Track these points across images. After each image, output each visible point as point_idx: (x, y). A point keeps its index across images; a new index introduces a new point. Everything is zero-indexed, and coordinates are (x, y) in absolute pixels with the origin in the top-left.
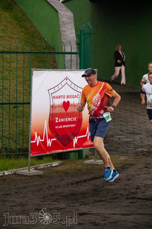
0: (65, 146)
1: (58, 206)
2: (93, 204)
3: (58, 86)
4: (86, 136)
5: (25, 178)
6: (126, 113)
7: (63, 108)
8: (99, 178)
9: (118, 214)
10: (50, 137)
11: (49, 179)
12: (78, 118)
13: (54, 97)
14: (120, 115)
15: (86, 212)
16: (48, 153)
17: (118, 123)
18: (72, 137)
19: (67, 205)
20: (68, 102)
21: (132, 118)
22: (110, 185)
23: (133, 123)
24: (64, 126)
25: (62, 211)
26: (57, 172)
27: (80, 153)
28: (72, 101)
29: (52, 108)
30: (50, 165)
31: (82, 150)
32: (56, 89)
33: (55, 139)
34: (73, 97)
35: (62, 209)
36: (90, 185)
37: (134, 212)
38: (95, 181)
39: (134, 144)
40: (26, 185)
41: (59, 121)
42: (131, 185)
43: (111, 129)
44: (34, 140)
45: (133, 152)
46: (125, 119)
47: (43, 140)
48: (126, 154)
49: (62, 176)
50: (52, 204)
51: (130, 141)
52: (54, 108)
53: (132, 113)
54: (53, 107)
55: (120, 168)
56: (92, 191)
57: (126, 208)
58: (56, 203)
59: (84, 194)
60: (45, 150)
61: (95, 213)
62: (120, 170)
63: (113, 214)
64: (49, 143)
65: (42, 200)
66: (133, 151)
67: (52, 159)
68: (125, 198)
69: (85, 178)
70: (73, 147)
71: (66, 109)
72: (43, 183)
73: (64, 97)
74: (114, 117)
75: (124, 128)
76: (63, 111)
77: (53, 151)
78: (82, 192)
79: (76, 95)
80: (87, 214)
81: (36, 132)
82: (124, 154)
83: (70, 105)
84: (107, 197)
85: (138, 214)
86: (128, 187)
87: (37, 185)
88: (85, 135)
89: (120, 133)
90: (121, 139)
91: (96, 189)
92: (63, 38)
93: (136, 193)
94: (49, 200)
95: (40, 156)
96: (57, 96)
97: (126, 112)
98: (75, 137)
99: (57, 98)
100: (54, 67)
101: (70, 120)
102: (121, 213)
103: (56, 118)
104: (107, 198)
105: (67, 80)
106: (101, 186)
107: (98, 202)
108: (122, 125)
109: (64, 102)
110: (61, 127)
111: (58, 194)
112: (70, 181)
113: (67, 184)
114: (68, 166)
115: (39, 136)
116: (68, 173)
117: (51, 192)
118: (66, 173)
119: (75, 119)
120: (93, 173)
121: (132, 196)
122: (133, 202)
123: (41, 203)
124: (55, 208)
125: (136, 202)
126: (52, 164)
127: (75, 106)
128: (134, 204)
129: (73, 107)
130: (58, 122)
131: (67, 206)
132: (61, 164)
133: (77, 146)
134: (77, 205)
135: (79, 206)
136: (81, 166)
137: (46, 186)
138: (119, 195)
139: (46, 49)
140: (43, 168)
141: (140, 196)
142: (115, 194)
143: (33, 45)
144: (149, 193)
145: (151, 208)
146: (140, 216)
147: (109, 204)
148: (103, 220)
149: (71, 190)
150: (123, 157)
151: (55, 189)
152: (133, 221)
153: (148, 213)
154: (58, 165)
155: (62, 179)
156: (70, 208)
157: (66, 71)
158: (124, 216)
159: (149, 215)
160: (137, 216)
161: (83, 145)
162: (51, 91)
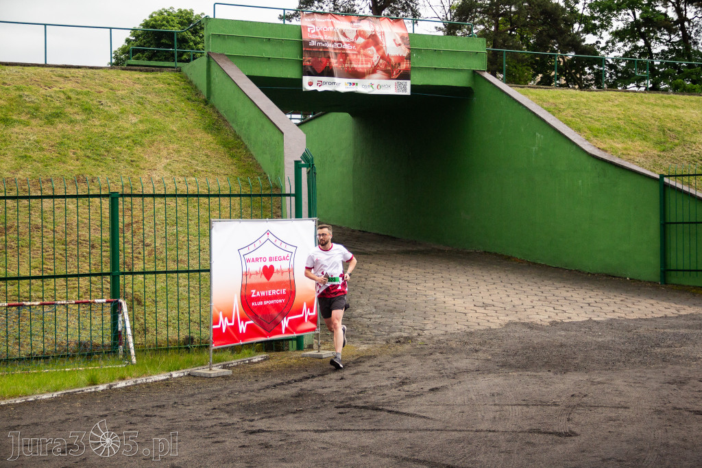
0: (269, 332)
1: (227, 421)
2: (281, 417)
3: (254, 244)
4: (302, 315)
5: (201, 380)
7: (263, 276)
9: (310, 431)
10: (244, 319)
11: (236, 382)
12: (289, 289)
13: (248, 260)
15: (263, 428)
16: (241, 343)
18: (279, 318)
19: (242, 418)
20: (272, 267)
21: (399, 288)
22: (323, 388)
23: (397, 296)
24: (266, 303)
25: (228, 428)
26: (255, 370)
27: (299, 340)
28: (277, 265)
29: (244, 277)
30: (249, 360)
31: (302, 336)
32: (252, 248)
33: (252, 322)
34: (279, 259)
35: (230, 425)
36: (294, 389)
37: (336, 428)
38: (303, 382)
39: (390, 326)
40: (196, 391)
41: (257, 295)
42: (355, 387)
44: (218, 324)
45: (384, 338)
46: (388, 290)
47: (232, 324)
48: (372, 342)
49: (258, 377)
51: (386, 322)
52: (248, 276)
53: (400, 281)
54: (246, 274)
56: (292, 396)
57: (329, 421)
59: (276, 402)
60: (235, 337)
61: (276, 429)
63: (302, 430)
64: (242, 327)
65: (208, 413)
66: (385, 336)
67: (255, 352)
68: (335, 407)
69: (293, 377)
70: (281, 333)
71: (268, 278)
72: (225, 388)
73: (265, 259)
75: (382, 303)
76: (264, 279)
77: (250, 339)
78: (276, 399)
79: (284, 257)
80: (263, 431)
81: (221, 313)
82: (369, 342)
83: (275, 270)
85: (339, 430)
86: (348, 391)
87: (214, 391)
89: (374, 310)
90: (372, 320)
91: (300, 394)
93: (356, 399)
94: (219, 412)
95: (234, 346)
96: (253, 259)
97: (392, 279)
98: (285, 318)
99: (254, 261)
101: (276, 293)
102: (316, 428)
103: (252, 291)
104: (309, 407)
105: (268, 234)
106: (308, 389)
107: (291, 413)
109: (265, 267)
110: (261, 303)
111: (238, 402)
112: (267, 383)
113: (260, 387)
115: (226, 318)
116: (270, 372)
117: (230, 400)
118: (268, 372)
119: (284, 291)
120: (307, 371)
121: (347, 403)
122: (344, 411)
124: (220, 423)
125: (349, 412)
126: (252, 359)
128: (343, 415)
129: (280, 274)
130: (255, 296)
131: (240, 420)
132: (266, 359)
133: (287, 331)
134: (256, 418)
135: (260, 419)
136: (295, 361)
137: (225, 392)
138: (329, 403)
139: (268, 189)
140: (237, 365)
141: (360, 403)
142: (323, 401)
143: (248, 184)
144: (374, 399)
145: (365, 420)
146: (342, 433)
147: (305, 416)
148: (281, 440)
149: (261, 396)
150: (365, 347)
151: (238, 395)
152: (327, 440)
153: (357, 428)
154: (261, 360)
155: (256, 381)
156: (244, 422)
157: (267, 221)
158: (317, 434)
159: (357, 432)
160: (337, 433)
161: (298, 330)
162: (243, 252)
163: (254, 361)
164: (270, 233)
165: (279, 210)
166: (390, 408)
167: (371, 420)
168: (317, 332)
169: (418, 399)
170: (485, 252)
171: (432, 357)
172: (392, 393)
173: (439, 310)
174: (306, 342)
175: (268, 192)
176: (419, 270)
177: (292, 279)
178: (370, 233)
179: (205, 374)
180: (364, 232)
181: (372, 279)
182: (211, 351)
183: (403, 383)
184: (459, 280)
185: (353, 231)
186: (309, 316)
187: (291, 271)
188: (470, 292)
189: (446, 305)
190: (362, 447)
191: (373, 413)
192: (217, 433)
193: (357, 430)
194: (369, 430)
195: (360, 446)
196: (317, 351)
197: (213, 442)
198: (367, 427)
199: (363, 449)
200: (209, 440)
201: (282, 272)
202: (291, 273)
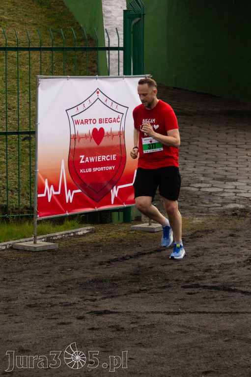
0: (97, 202)
1: (67, 300)
2: (125, 297)
3: (83, 104)
5: (26, 255)
6: (218, 145)
7: (93, 139)
8: (148, 253)
9: (162, 313)
10: (71, 187)
11: (65, 257)
12: (120, 155)
13: (77, 122)
14: (207, 148)
15: (109, 309)
16: (68, 214)
17: (201, 162)
18: (108, 186)
19: (83, 298)
20: (102, 130)
21: (227, 154)
22: (163, 265)
23: (226, 163)
24: (95, 169)
25: (71, 309)
26: (82, 244)
27: (126, 211)
29: (73, 140)
30: (73, 233)
31: (129, 208)
32: (81, 108)
33: (79, 191)
34: (110, 120)
35: (71, 305)
36: (131, 265)
37: (189, 310)
38: (141, 258)
39: (223, 197)
40: (24, 266)
41: (86, 161)
42: (198, 265)
43: (187, 172)
44: (43, 193)
45: (219, 210)
46: (215, 156)
47: (59, 193)
48: (205, 214)
49: (87, 251)
50: (58, 298)
51: (217, 193)
52: (77, 140)
53: (227, 146)
54: (74, 138)
55: (187, 238)
56: (131, 274)
57: (179, 303)
58: (65, 295)
59: (115, 280)
60: (63, 209)
61: (124, 311)
62: (187, 240)
63: (152, 312)
64: (69, 197)
65: (43, 291)
66: (219, 208)
67: (79, 223)
68: (182, 287)
69: (126, 253)
70: (110, 203)
71: (98, 140)
72: (54, 263)
73: (94, 121)
74: (196, 153)
75: (210, 171)
76: (93, 144)
77: (77, 210)
78: (114, 277)
79: (114, 118)
80: (110, 312)
81: (46, 180)
82: (202, 214)
83: (105, 134)
84: (151, 284)
85: (193, 312)
86: (191, 268)
87: (43, 266)
89: (202, 179)
90: (201, 190)
91: (138, 271)
93: (202, 278)
94: (55, 290)
96: (82, 120)
97: (217, 143)
98: (115, 187)
99: (83, 123)
100: (94, 72)
101: (106, 159)
102: (167, 310)
103: (81, 156)
104: (152, 286)
105: (98, 93)
106: (147, 267)
107: (135, 292)
108: (208, 165)
109: (95, 130)
110: (90, 170)
111: (73, 280)
112: (99, 259)
113: (92, 263)
114: (105, 233)
115: (52, 186)
116: (99, 246)
117: (63, 277)
118: (97, 246)
119: (114, 157)
120: (140, 246)
121: (194, 283)
122: (193, 292)
123: (40, 295)
124: (60, 303)
125: (198, 292)
126: (77, 232)
127: (113, 136)
128: (192, 296)
129: (110, 137)
130: (84, 162)
131: (80, 300)
132: (91, 232)
133: (117, 201)
134: (98, 298)
135: (102, 298)
136: (125, 235)
137: (57, 268)
138: (174, 282)
139: (81, 41)
140: (62, 239)
141: (208, 282)
142: (167, 280)
143: (59, 35)
144: (223, 278)
145: (219, 302)
146: (197, 315)
147: (151, 297)
148: (132, 323)
149: (97, 274)
150: (199, 219)
151: (71, 272)
152: (183, 323)
153: (212, 310)
154: (87, 233)
155: (87, 256)
156: (85, 302)
157: (97, 78)
158: (170, 316)
159: (213, 314)
160: (191, 315)
161: (127, 200)
162: (71, 113)
163: (79, 233)
164: (100, 92)
165: (95, 65)
166: (243, 289)
167: (225, 302)
172: (242, 272)
174: (134, 213)
175: (82, 44)
177: (122, 143)
178: (186, 90)
179: (29, 247)
180: (179, 89)
181: (195, 143)
182: (36, 222)
185: (168, 88)
187: (121, 134)
190: (223, 331)
191: (226, 294)
192: (59, 314)
193: (213, 313)
194: (226, 313)
195: (220, 331)
196: (148, 224)
197: (58, 324)
198: (223, 310)
199: (224, 333)
200: (53, 321)
201: (112, 135)
202: (122, 136)
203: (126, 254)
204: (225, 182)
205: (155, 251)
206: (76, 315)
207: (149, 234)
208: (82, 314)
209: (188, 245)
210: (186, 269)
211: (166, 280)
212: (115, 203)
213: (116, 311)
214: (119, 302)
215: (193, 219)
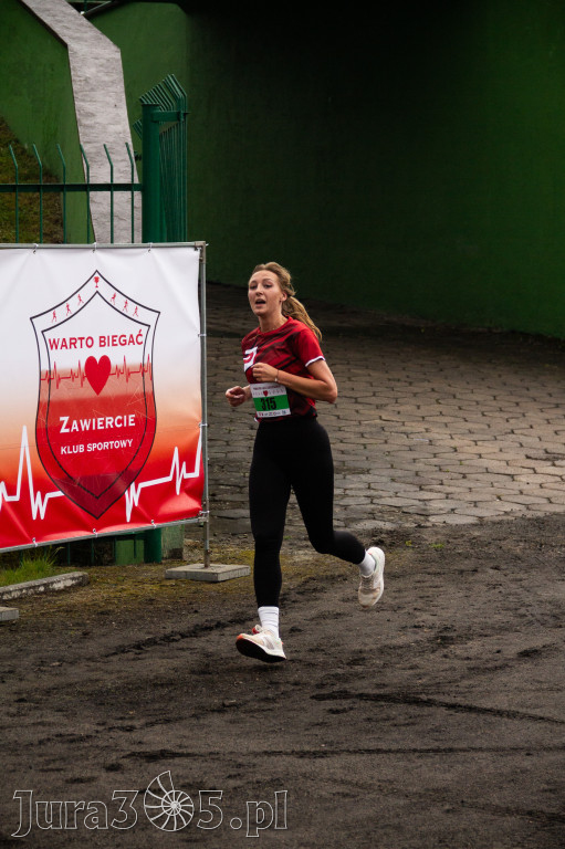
0: (97, 518)
1: (71, 730)
2: (195, 721)
3: (65, 305)
4: (169, 479)
7: (87, 382)
8: (217, 627)
9: (286, 754)
10: (42, 488)
11: (40, 637)
12: (142, 415)
13: (54, 344)
15: (168, 747)
16: (36, 544)
18: (120, 484)
19: (103, 724)
20: (105, 360)
21: (338, 417)
23: (339, 435)
24: (92, 447)
25: (85, 748)
26: (70, 610)
27: (150, 539)
28: (117, 356)
29: (45, 384)
30: (45, 585)
31: (158, 530)
32: (62, 313)
33: (59, 494)
34: (122, 341)
35: (81, 739)
36: (187, 653)
37: (344, 746)
38: (203, 638)
39: (346, 507)
41: (73, 428)
42: (333, 649)
47: (17, 498)
49: (85, 625)
50: (50, 724)
52: (54, 382)
54: (49, 378)
55: (293, 593)
56: (193, 672)
57: (316, 731)
58: (63, 720)
60: (25, 533)
61: (203, 751)
62: (294, 599)
63: (266, 753)
64: (39, 506)
65: (13, 710)
67: (54, 565)
68: (312, 697)
69: (169, 627)
70: (123, 521)
71: (98, 386)
72: (20, 650)
73: (90, 342)
76: (87, 391)
77: (55, 535)
78: (157, 678)
79: (131, 336)
80: (174, 755)
83: (113, 370)
84: (244, 693)
85: (355, 752)
86: (320, 658)
88: (168, 475)
91: (207, 665)
92: (86, 139)
93: (351, 678)
94: (37, 708)
95: (9, 555)
96: (64, 340)
98: (133, 486)
99: (66, 346)
101: (114, 424)
102: (297, 748)
103: (62, 419)
104: (247, 698)
105: (97, 280)
106: (224, 656)
107: (213, 711)
109: (91, 360)
110: (81, 448)
111: (70, 685)
112: (115, 641)
113: (102, 650)
114: (109, 588)
115: (3, 484)
116: (107, 613)
117: (47, 681)
118: (102, 613)
119: (130, 420)
120: (196, 612)
121: (336, 688)
122: (341, 708)
123: (8, 720)
124: (57, 736)
125: (351, 709)
126: (52, 583)
127: (129, 374)
128: (341, 717)
129: (123, 377)
130: (67, 430)
131: (100, 728)
132: (81, 584)
133: (138, 516)
134: (136, 723)
135: (147, 724)
136: (155, 588)
137: (27, 661)
138: (291, 687)
140: (21, 598)
141: (365, 686)
142: (275, 684)
144: (397, 677)
145: (404, 728)
146: (365, 757)
147: (252, 719)
148: (230, 777)
149: (118, 672)
150: (306, 554)
151: (62, 668)
152: (339, 775)
153: (394, 747)
154: (72, 586)
155: (85, 634)
156: (111, 733)
157: (94, 249)
158: (307, 760)
159: (399, 755)
160: (354, 759)
161: (160, 513)
162: (41, 323)
163: (56, 586)
164: (101, 279)
166: (447, 700)
167: (417, 727)
168: (202, 519)
169: (503, 678)
170: (513, 332)
171: (479, 576)
172: (433, 663)
173: (449, 468)
174: (166, 543)
176: (375, 374)
177: (148, 389)
178: (228, 286)
183: (443, 638)
184: (475, 397)
186: (184, 481)
187: (145, 370)
188: (509, 427)
189: (461, 456)
190: (436, 790)
191: (413, 710)
192: (63, 759)
193: (398, 751)
194: (428, 751)
195: (428, 790)
196: (203, 565)
197: (67, 781)
198: (418, 745)
199: (438, 795)
200: (53, 776)
201: (127, 372)
202: (147, 374)
203: (169, 631)
204: (345, 476)
205: (231, 622)
206: (102, 761)
207: (208, 586)
208: (113, 758)
209: (299, 608)
210: (309, 658)
211: (271, 683)
212: (132, 521)
213: (185, 751)
214: (187, 733)
215: (292, 555)
